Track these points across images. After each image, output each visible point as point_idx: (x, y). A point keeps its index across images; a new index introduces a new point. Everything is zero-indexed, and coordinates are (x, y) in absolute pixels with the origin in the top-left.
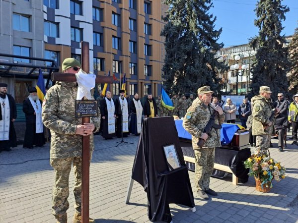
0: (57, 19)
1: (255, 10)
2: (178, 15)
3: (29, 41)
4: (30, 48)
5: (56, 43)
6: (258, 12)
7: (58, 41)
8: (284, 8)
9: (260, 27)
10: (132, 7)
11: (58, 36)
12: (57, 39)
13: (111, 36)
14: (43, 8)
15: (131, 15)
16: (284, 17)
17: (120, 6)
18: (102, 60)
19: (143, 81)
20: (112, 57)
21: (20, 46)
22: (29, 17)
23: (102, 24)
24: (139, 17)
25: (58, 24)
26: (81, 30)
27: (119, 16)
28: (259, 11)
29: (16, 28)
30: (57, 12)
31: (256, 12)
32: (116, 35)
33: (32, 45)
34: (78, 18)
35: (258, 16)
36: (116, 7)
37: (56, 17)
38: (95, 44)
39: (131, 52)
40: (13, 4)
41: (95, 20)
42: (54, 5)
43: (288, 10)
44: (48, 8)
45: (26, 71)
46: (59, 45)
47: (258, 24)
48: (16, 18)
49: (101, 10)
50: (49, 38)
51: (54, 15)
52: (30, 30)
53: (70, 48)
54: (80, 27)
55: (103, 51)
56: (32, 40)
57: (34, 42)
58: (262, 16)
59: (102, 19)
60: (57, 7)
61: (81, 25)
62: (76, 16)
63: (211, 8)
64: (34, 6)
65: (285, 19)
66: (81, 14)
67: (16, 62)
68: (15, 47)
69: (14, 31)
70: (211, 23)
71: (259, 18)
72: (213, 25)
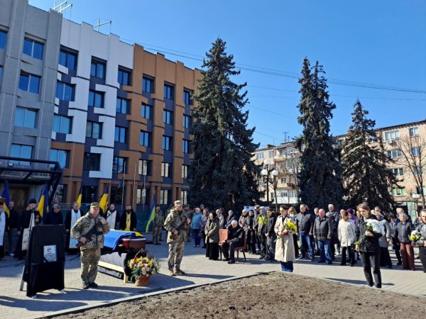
0: (70, 113)
1: (297, 107)
2: (206, 112)
3: (33, 139)
4: (33, 147)
5: (67, 140)
6: (301, 109)
7: (69, 138)
8: (330, 105)
9: (304, 125)
10: (169, 97)
11: (70, 132)
12: (68, 136)
13: (139, 131)
14: (54, 100)
15: (166, 106)
16: (331, 115)
17: (153, 96)
18: (126, 159)
19: (180, 186)
20: (139, 155)
21: (21, 145)
22: (37, 111)
23: (128, 117)
24: (177, 108)
25: (71, 118)
26: (101, 124)
27: (152, 107)
28: (303, 108)
29: (18, 123)
30: (71, 104)
31: (299, 108)
32: (145, 130)
33: (35, 143)
34: (97, 110)
35: (302, 113)
36: (148, 97)
37: (69, 111)
38: (117, 140)
39: (165, 150)
40: (18, 97)
41: (119, 113)
42: (69, 97)
43: (334, 107)
44: (61, 101)
45: (22, 176)
46: (71, 142)
47: (301, 121)
48: (20, 112)
49: (129, 101)
50: (58, 135)
51: (67, 108)
52: (36, 126)
53: (83, 147)
54: (100, 121)
55: (128, 149)
56: (35, 137)
57: (39, 139)
58: (306, 114)
59: (129, 111)
60: (73, 99)
61: (101, 119)
62: (95, 109)
63: (247, 104)
64: (43, 98)
65: (332, 117)
66: (102, 106)
67: (11, 164)
68: (13, 146)
69: (15, 127)
70: (244, 121)
71: (303, 115)
72: (246, 123)
